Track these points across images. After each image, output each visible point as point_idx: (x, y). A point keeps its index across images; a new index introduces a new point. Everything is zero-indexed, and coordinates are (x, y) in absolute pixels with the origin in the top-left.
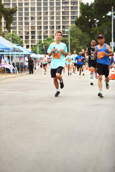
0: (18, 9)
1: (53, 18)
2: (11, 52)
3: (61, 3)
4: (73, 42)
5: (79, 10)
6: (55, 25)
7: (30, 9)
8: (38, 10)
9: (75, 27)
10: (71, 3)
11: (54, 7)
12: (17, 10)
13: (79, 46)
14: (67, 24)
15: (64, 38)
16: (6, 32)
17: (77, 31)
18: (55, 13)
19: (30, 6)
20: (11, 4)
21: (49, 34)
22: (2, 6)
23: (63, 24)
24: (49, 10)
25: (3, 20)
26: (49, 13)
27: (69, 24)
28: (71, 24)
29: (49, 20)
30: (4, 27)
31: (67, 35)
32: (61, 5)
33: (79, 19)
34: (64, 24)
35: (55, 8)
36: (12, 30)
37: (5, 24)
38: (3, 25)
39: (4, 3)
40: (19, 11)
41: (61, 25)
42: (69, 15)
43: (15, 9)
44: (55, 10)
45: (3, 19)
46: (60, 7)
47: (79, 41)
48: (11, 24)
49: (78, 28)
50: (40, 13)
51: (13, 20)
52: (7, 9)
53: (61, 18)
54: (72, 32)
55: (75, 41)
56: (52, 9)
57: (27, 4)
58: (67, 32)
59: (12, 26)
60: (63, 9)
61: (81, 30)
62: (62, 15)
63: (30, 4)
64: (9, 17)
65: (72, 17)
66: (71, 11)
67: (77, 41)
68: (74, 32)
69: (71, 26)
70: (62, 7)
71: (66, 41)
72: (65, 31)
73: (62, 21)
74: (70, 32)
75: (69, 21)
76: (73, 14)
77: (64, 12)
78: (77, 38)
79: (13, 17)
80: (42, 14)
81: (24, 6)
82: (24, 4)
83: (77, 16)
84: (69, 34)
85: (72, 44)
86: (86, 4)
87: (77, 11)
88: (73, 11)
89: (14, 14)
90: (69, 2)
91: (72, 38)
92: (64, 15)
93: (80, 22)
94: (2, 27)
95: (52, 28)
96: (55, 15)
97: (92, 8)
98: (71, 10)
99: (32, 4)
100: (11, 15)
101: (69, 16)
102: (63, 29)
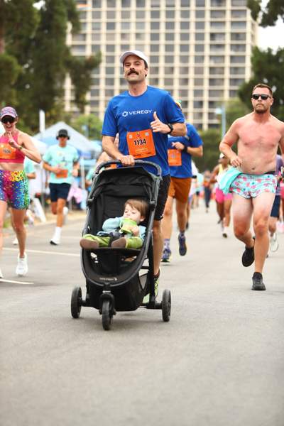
0: (104, 58)
1: (186, 81)
2: (85, 159)
5: (248, 64)
6: (191, 98)
9: (237, 105)
10: (231, 48)
11: (189, 56)
12: (101, 61)
14: (218, 96)
15: (211, 130)
16: (74, 112)
18: (191, 70)
20: (89, 48)
22: (67, 50)
23: (209, 97)
24: (177, 64)
25: (68, 85)
27: (223, 96)
28: (230, 96)
29: (176, 86)
30: (72, 101)
32: (207, 52)
33: (249, 85)
34: (214, 96)
35: (193, 59)
36: (88, 108)
37: (74, 93)
39: (73, 46)
40: (107, 62)
41: (206, 98)
42: (223, 73)
43: (96, 58)
44: (192, 64)
45: (68, 80)
46: (203, 57)
48: (85, 93)
51: (92, 84)
52: (79, 59)
53: (206, 83)
54: (231, 117)
56: (184, 59)
57: (124, 47)
58: (219, 117)
59: (88, 97)
60: (213, 62)
62: (210, 74)
64: (83, 76)
65: (232, 80)
66: (231, 68)
69: (229, 102)
70: (211, 57)
72: (214, 112)
73: (210, 91)
74: (226, 116)
75: (222, 91)
76: (235, 73)
77: (215, 67)
79: (91, 79)
80: (162, 71)
81: (118, 52)
82: (118, 48)
84: (224, 121)
86: (267, 51)
87: (245, 67)
88: (235, 67)
89: (94, 71)
90: (224, 45)
92: (214, 73)
94: (64, 101)
96: (191, 75)
97: (281, 60)
98: (231, 63)
101: (223, 80)
102: (209, 108)
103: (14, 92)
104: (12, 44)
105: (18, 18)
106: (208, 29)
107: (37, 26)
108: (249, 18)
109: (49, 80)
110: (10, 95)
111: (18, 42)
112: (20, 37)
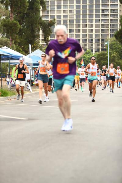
0: (56, 21)
1: (92, 30)
3: (101, 15)
4: (112, 56)
5: (119, 22)
6: (94, 38)
7: (68, 21)
8: (76, 23)
9: (114, 41)
10: (111, 16)
11: (93, 19)
12: (55, 23)
13: (118, 60)
14: (106, 37)
15: (103, 51)
16: (44, 44)
17: (117, 44)
18: (94, 26)
19: (68, 18)
20: (50, 17)
21: (87, 47)
22: (41, 18)
23: (102, 37)
24: (88, 23)
25: (41, 33)
26: (88, 26)
27: (108, 37)
28: (111, 37)
29: (88, 33)
30: (42, 40)
31: (106, 48)
32: (101, 18)
33: (119, 32)
34: (104, 37)
35: (94, 21)
37: (43, 37)
38: (41, 38)
39: (42, 16)
40: (57, 23)
41: (100, 38)
42: (108, 27)
43: (53, 21)
44: (94, 23)
45: (41, 31)
46: (100, 19)
47: (119, 55)
48: (48, 37)
49: (118, 42)
50: (79, 26)
51: (52, 33)
52: (45, 21)
53: (101, 31)
54: (111, 46)
55: (115, 55)
56: (91, 21)
57: (65, 16)
58: (106, 46)
59: (50, 38)
60: (103, 22)
61: (120, 43)
62: (102, 27)
63: (68, 16)
64: (47, 29)
65: (111, 30)
66: (111, 24)
67: (116, 55)
68: (114, 45)
69: (110, 39)
70: (102, 19)
71: (106, 55)
72: (104, 44)
73: (102, 34)
74: (109, 45)
75: (108, 34)
76: (113, 27)
77: (104, 24)
78: (117, 52)
79: (51, 30)
80: (81, 26)
81: (62, 18)
82: (62, 16)
83: (117, 29)
84: (108, 48)
85: (112, 58)
87: (117, 24)
88: (113, 24)
89: (52, 27)
90: (108, 14)
91: (111, 51)
92: (104, 27)
93: (120, 35)
94: (39, 40)
95: (91, 42)
96: (94, 28)
98: (111, 22)
99: (71, 16)
100: (49, 27)
101: (108, 29)
102: (102, 42)
103: (18, 36)
104: (16, 16)
105: (19, 4)
106: (101, 8)
107: (27, 8)
108: (119, 3)
109: (33, 31)
110: (16, 38)
111: (19, 15)
112: (20, 13)
